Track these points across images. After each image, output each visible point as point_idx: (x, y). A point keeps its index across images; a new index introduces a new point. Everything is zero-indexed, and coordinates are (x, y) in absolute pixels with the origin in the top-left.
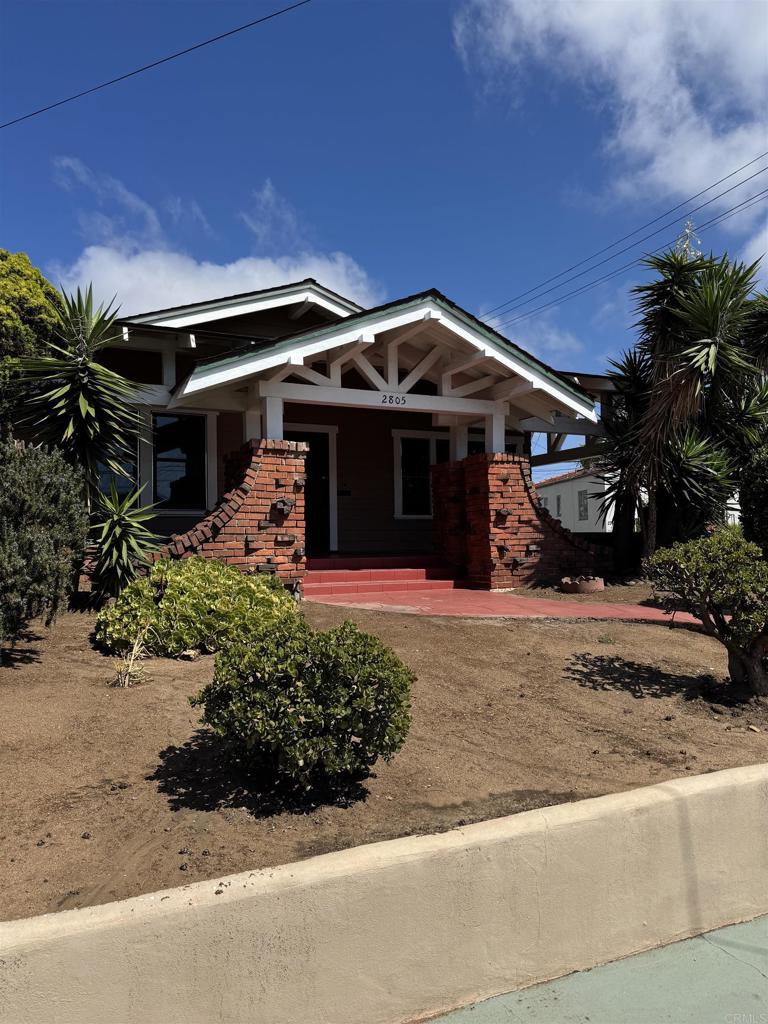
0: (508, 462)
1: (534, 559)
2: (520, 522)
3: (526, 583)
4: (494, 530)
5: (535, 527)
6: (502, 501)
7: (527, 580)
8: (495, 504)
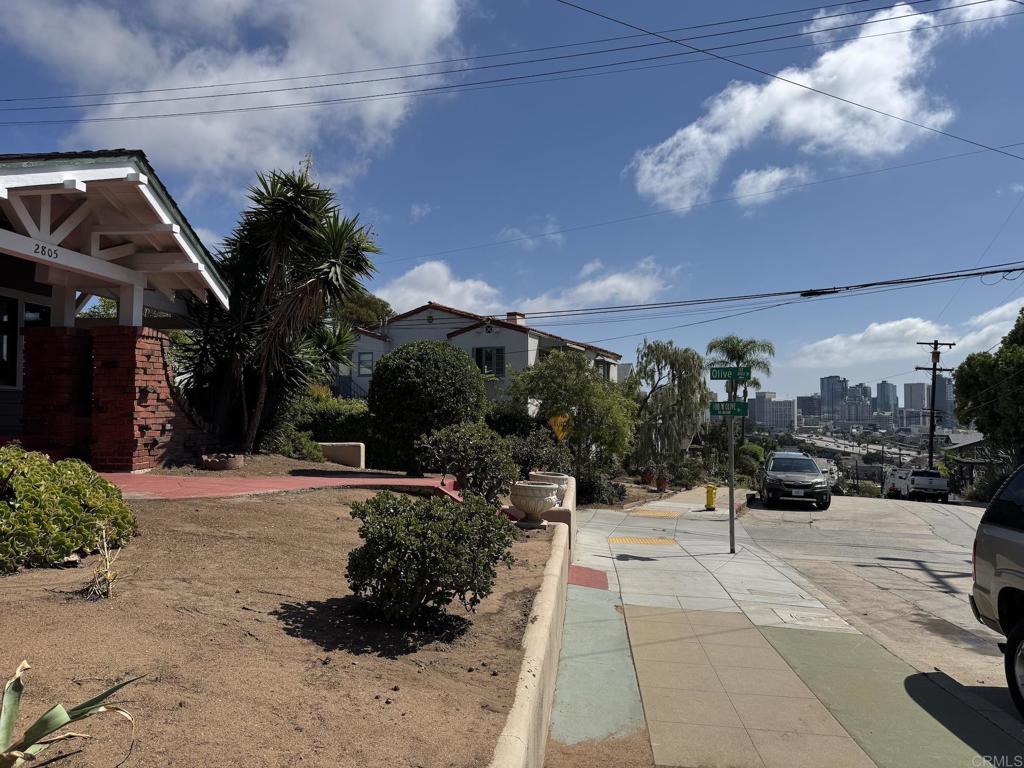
0: (152, 338)
1: (166, 438)
2: (158, 400)
3: (160, 462)
4: (138, 408)
5: (168, 405)
6: (146, 377)
7: (160, 460)
8: (140, 380)
